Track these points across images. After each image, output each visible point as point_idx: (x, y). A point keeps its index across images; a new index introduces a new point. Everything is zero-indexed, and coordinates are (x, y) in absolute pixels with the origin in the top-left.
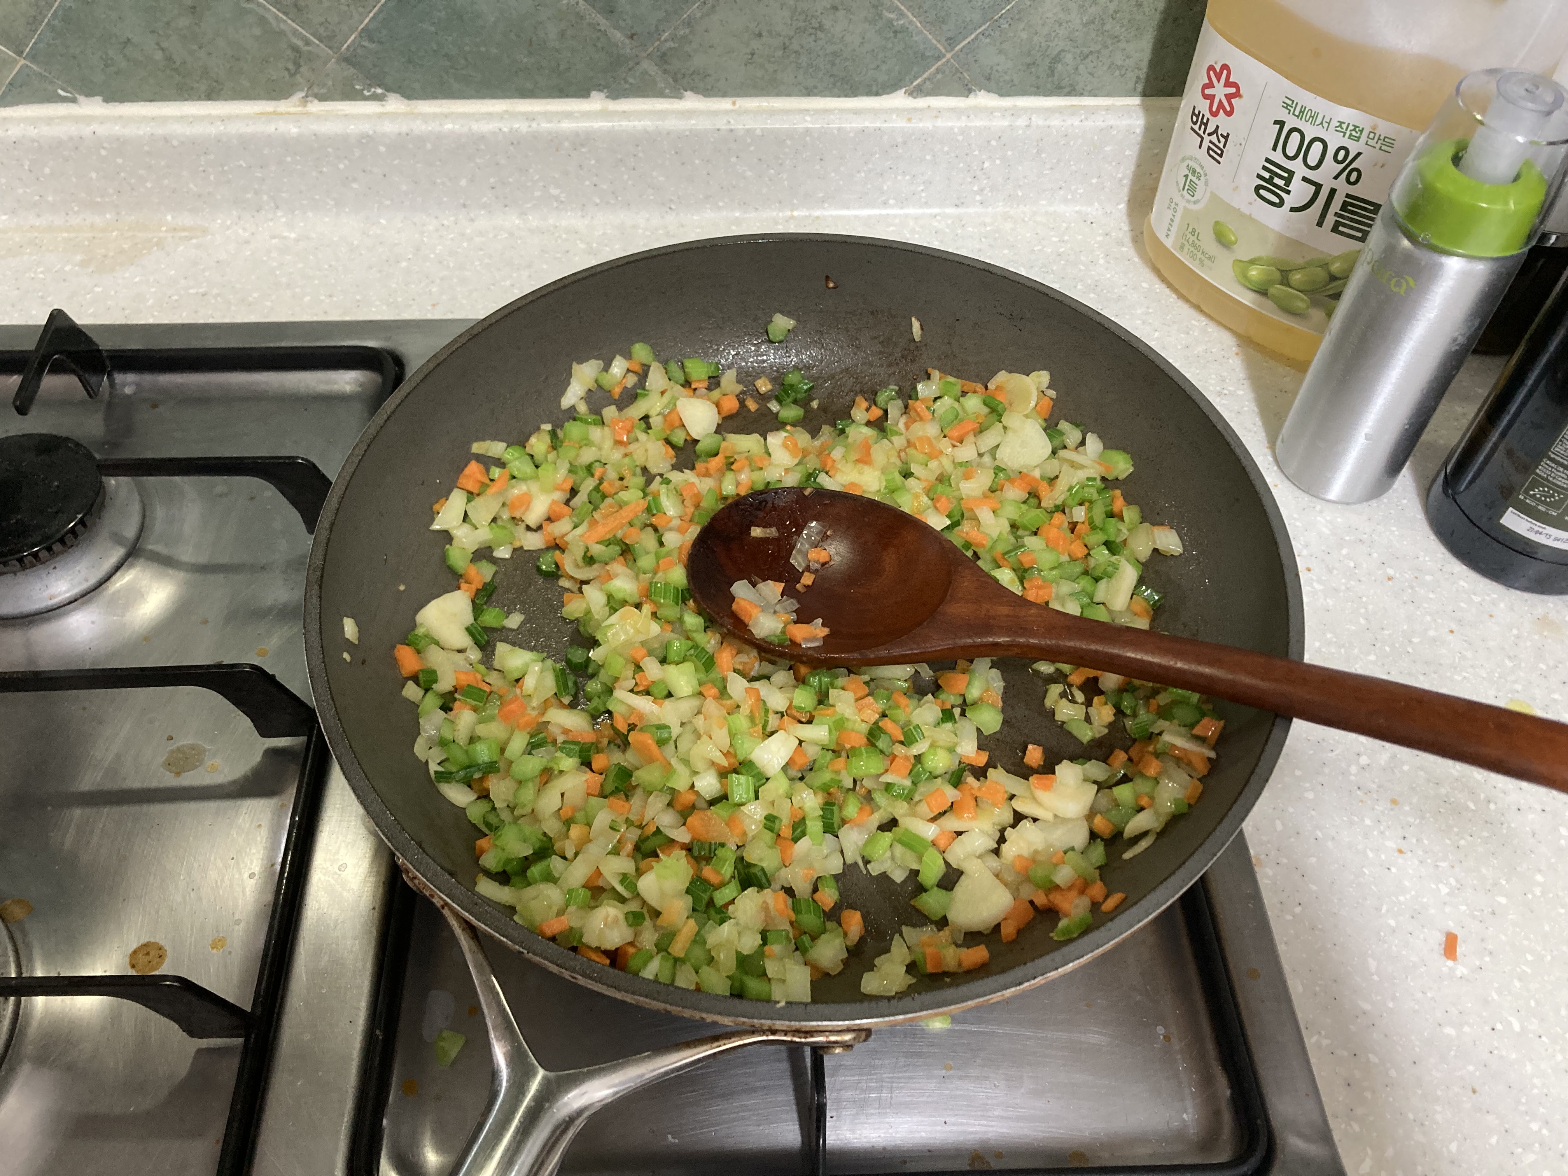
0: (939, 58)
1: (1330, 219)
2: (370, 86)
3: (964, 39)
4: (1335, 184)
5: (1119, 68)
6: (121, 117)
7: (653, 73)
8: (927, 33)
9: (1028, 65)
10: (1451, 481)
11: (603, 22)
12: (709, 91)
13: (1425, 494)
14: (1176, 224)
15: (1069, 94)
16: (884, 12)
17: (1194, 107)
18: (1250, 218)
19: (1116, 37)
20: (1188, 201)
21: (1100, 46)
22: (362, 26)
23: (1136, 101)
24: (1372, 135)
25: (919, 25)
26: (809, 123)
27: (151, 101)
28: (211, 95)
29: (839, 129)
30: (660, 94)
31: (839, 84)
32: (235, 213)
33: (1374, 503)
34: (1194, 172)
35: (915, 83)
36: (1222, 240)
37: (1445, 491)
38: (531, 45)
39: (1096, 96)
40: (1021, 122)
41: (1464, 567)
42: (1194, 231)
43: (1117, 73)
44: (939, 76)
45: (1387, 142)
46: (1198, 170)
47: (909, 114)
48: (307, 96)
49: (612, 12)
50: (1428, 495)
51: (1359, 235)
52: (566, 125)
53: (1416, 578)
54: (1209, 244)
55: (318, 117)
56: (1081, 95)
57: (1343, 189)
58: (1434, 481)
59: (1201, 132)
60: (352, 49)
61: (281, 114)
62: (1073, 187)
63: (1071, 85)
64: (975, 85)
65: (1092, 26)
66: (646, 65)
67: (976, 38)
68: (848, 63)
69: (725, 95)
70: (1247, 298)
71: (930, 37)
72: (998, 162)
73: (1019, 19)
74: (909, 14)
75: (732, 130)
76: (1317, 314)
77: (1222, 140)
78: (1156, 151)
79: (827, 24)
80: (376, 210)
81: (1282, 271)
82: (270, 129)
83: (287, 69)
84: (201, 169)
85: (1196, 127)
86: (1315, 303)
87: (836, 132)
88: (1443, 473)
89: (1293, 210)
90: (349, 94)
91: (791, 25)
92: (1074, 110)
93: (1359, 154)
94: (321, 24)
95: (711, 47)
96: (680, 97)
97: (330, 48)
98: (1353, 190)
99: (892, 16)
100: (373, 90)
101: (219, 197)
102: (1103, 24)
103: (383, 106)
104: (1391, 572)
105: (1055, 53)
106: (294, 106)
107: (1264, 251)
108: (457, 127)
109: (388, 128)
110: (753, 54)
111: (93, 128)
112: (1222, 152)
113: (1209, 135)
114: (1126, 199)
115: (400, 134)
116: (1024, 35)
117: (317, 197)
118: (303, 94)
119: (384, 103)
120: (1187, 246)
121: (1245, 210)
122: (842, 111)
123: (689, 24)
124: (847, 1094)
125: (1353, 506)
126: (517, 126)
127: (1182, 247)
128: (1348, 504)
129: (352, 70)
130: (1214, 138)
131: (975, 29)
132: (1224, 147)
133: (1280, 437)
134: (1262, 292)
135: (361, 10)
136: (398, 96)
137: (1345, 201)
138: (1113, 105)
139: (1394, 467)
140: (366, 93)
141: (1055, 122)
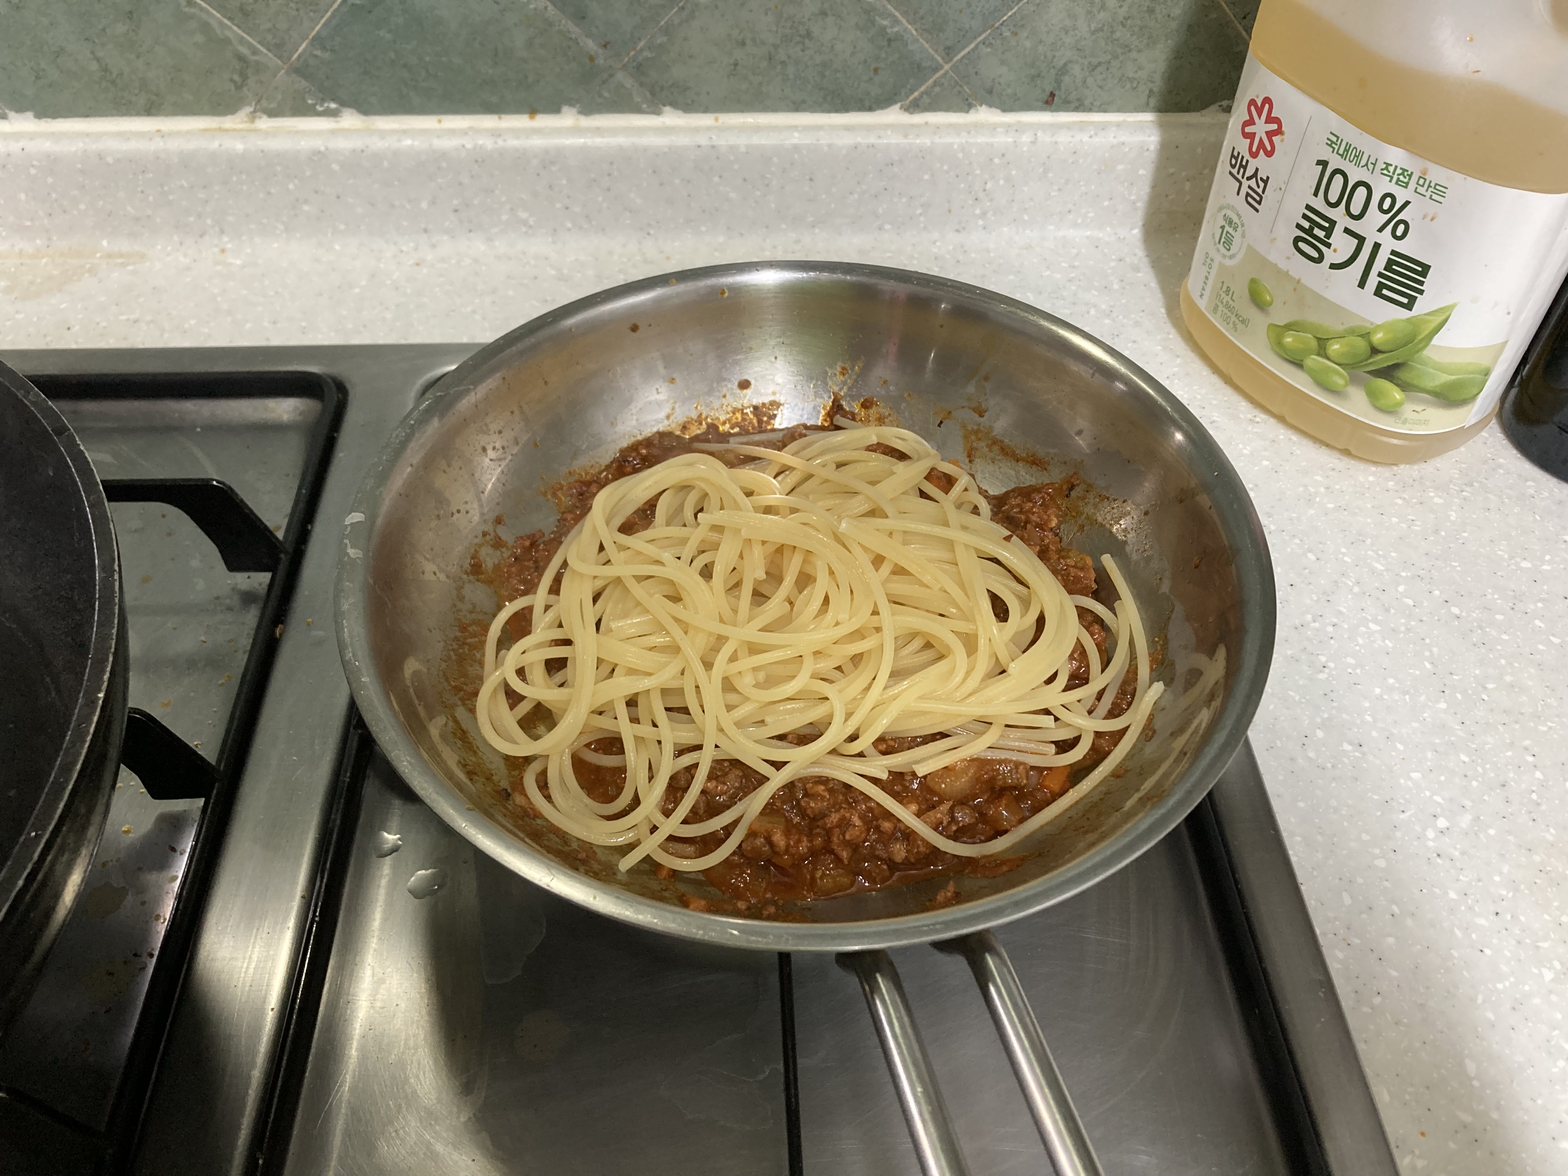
0: (936, 70)
2: (323, 100)
3: (963, 48)
5: (1131, 80)
6: (53, 134)
7: (629, 86)
8: (924, 42)
9: (1033, 78)
11: (574, 30)
12: (688, 106)
15: (1077, 109)
16: (877, 18)
19: (1126, 46)
21: (1109, 57)
22: (313, 33)
23: (1148, 117)
25: (914, 32)
26: (796, 138)
27: (87, 116)
28: (151, 110)
29: (830, 146)
30: (637, 110)
31: (829, 98)
32: (176, 238)
35: (911, 98)
38: (496, 55)
39: (1105, 111)
40: (1026, 138)
43: (1128, 86)
44: (937, 89)
47: (905, 130)
48: (255, 111)
49: (584, 18)
52: (536, 142)
55: (266, 134)
56: (1090, 110)
60: (302, 60)
61: (227, 130)
62: (1083, 211)
63: (1078, 100)
64: (976, 99)
65: (1101, 34)
66: (620, 76)
67: (977, 47)
68: (838, 75)
69: (706, 110)
71: (927, 46)
72: (1002, 182)
73: (1023, 26)
74: (904, 21)
75: (713, 147)
78: (1172, 170)
79: (816, 31)
80: (329, 235)
82: (215, 145)
83: (232, 80)
84: (139, 189)
87: (826, 148)
90: (301, 110)
91: (777, 32)
92: (1082, 126)
94: (269, 30)
95: (691, 57)
96: (658, 113)
97: (279, 58)
99: (885, 23)
100: (326, 105)
101: (158, 220)
102: (1112, 32)
103: (337, 122)
105: (1063, 62)
106: (243, 122)
108: (416, 143)
109: (342, 144)
110: (736, 65)
111: (21, 144)
114: (1140, 223)
115: (354, 151)
116: (1028, 44)
117: (265, 221)
118: (252, 109)
119: (338, 119)
122: (833, 128)
123: (667, 31)
126: (480, 142)
129: (304, 83)
131: (975, 38)
135: (311, 14)
136: (354, 111)
138: (1124, 121)
140: (319, 108)
141: (1063, 138)
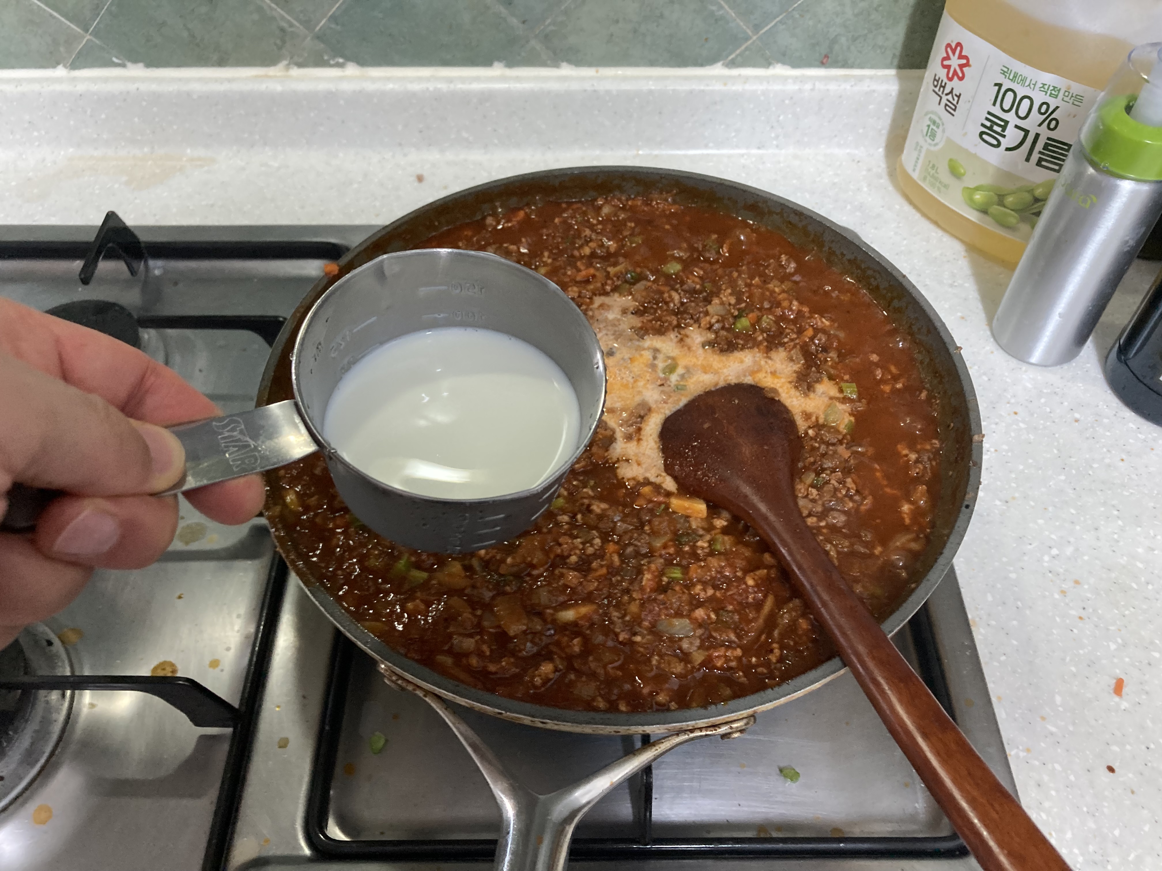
0: (747, 39)
1: (1035, 156)
2: (334, 57)
3: (767, 25)
4: (1039, 130)
5: (880, 47)
6: (157, 78)
7: (539, 49)
8: (739, 21)
9: (814, 45)
10: (1123, 350)
11: (504, 11)
12: (579, 62)
13: (1104, 360)
14: (920, 162)
15: (843, 66)
16: (709, 5)
17: (935, 75)
18: (975, 156)
19: (878, 25)
20: (930, 144)
22: (330, 13)
23: (892, 72)
24: (1067, 94)
25: (733, 14)
26: (652, 86)
27: (179, 67)
28: (221, 63)
29: (674, 90)
30: (543, 64)
31: (674, 58)
32: (235, 148)
33: (1065, 366)
34: (934, 123)
35: (730, 58)
36: (955, 172)
37: (1119, 358)
38: (451, 28)
39: (862, 68)
40: (808, 86)
41: (1133, 414)
42: (934, 166)
43: (879, 51)
44: (747, 53)
45: (1078, 100)
46: (938, 121)
47: (725, 80)
48: (289, 64)
49: (510, 4)
50: (1106, 361)
51: (1057, 168)
52: (476, 86)
53: (1096, 420)
54: (944, 175)
55: (297, 79)
56: (852, 67)
57: (1045, 133)
58: (1111, 350)
59: (940, 93)
60: (323, 30)
61: (271, 76)
62: (845, 135)
63: (844, 60)
64: (774, 59)
65: (861, 16)
66: (533, 43)
67: (775, 25)
68: (681, 43)
69: (590, 64)
70: (973, 216)
71: (741, 23)
72: (790, 116)
73: (807, 11)
74: (726, 7)
75: (595, 91)
76: (1024, 227)
77: (956, 98)
78: (907, 109)
79: (667, 13)
80: (336, 147)
81: (999, 196)
82: (263, 87)
83: (275, 44)
84: (212, 116)
85: (937, 90)
86: (1023, 219)
87: (671, 92)
88: (1117, 345)
89: (1008, 149)
90: (320, 62)
91: (640, 14)
92: (846, 78)
93: (1057, 107)
94: (301, 11)
95: (581, 30)
96: (558, 67)
97: (307, 29)
98: (1053, 135)
99: (714, 8)
100: (336, 60)
101: (224, 136)
102: (869, 15)
103: (344, 71)
104: (1077, 416)
105: (834, 35)
106: (281, 71)
107: (986, 180)
108: (396, 86)
109: (347, 87)
110: (612, 35)
111: (136, 85)
112: (956, 107)
113: (947, 94)
114: (884, 145)
115: (354, 91)
116: (811, 23)
117: (294, 137)
118: (287, 63)
119: (344, 69)
120: (928, 178)
121: (973, 150)
122: (675, 77)
123: (565, 13)
124: (668, 783)
125: (1050, 368)
126: (439, 86)
127: (925, 179)
128: (1045, 366)
129: (322, 46)
130: (950, 97)
131: (775, 18)
132: (957, 103)
133: (996, 317)
134: (984, 211)
136: (354, 64)
137: (1046, 143)
138: (876, 75)
139: (1081, 339)
140: (332, 62)
141: (832, 87)
